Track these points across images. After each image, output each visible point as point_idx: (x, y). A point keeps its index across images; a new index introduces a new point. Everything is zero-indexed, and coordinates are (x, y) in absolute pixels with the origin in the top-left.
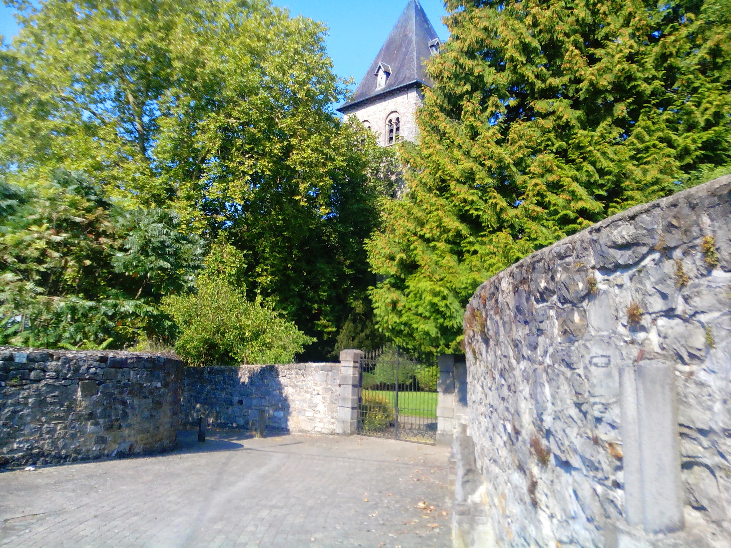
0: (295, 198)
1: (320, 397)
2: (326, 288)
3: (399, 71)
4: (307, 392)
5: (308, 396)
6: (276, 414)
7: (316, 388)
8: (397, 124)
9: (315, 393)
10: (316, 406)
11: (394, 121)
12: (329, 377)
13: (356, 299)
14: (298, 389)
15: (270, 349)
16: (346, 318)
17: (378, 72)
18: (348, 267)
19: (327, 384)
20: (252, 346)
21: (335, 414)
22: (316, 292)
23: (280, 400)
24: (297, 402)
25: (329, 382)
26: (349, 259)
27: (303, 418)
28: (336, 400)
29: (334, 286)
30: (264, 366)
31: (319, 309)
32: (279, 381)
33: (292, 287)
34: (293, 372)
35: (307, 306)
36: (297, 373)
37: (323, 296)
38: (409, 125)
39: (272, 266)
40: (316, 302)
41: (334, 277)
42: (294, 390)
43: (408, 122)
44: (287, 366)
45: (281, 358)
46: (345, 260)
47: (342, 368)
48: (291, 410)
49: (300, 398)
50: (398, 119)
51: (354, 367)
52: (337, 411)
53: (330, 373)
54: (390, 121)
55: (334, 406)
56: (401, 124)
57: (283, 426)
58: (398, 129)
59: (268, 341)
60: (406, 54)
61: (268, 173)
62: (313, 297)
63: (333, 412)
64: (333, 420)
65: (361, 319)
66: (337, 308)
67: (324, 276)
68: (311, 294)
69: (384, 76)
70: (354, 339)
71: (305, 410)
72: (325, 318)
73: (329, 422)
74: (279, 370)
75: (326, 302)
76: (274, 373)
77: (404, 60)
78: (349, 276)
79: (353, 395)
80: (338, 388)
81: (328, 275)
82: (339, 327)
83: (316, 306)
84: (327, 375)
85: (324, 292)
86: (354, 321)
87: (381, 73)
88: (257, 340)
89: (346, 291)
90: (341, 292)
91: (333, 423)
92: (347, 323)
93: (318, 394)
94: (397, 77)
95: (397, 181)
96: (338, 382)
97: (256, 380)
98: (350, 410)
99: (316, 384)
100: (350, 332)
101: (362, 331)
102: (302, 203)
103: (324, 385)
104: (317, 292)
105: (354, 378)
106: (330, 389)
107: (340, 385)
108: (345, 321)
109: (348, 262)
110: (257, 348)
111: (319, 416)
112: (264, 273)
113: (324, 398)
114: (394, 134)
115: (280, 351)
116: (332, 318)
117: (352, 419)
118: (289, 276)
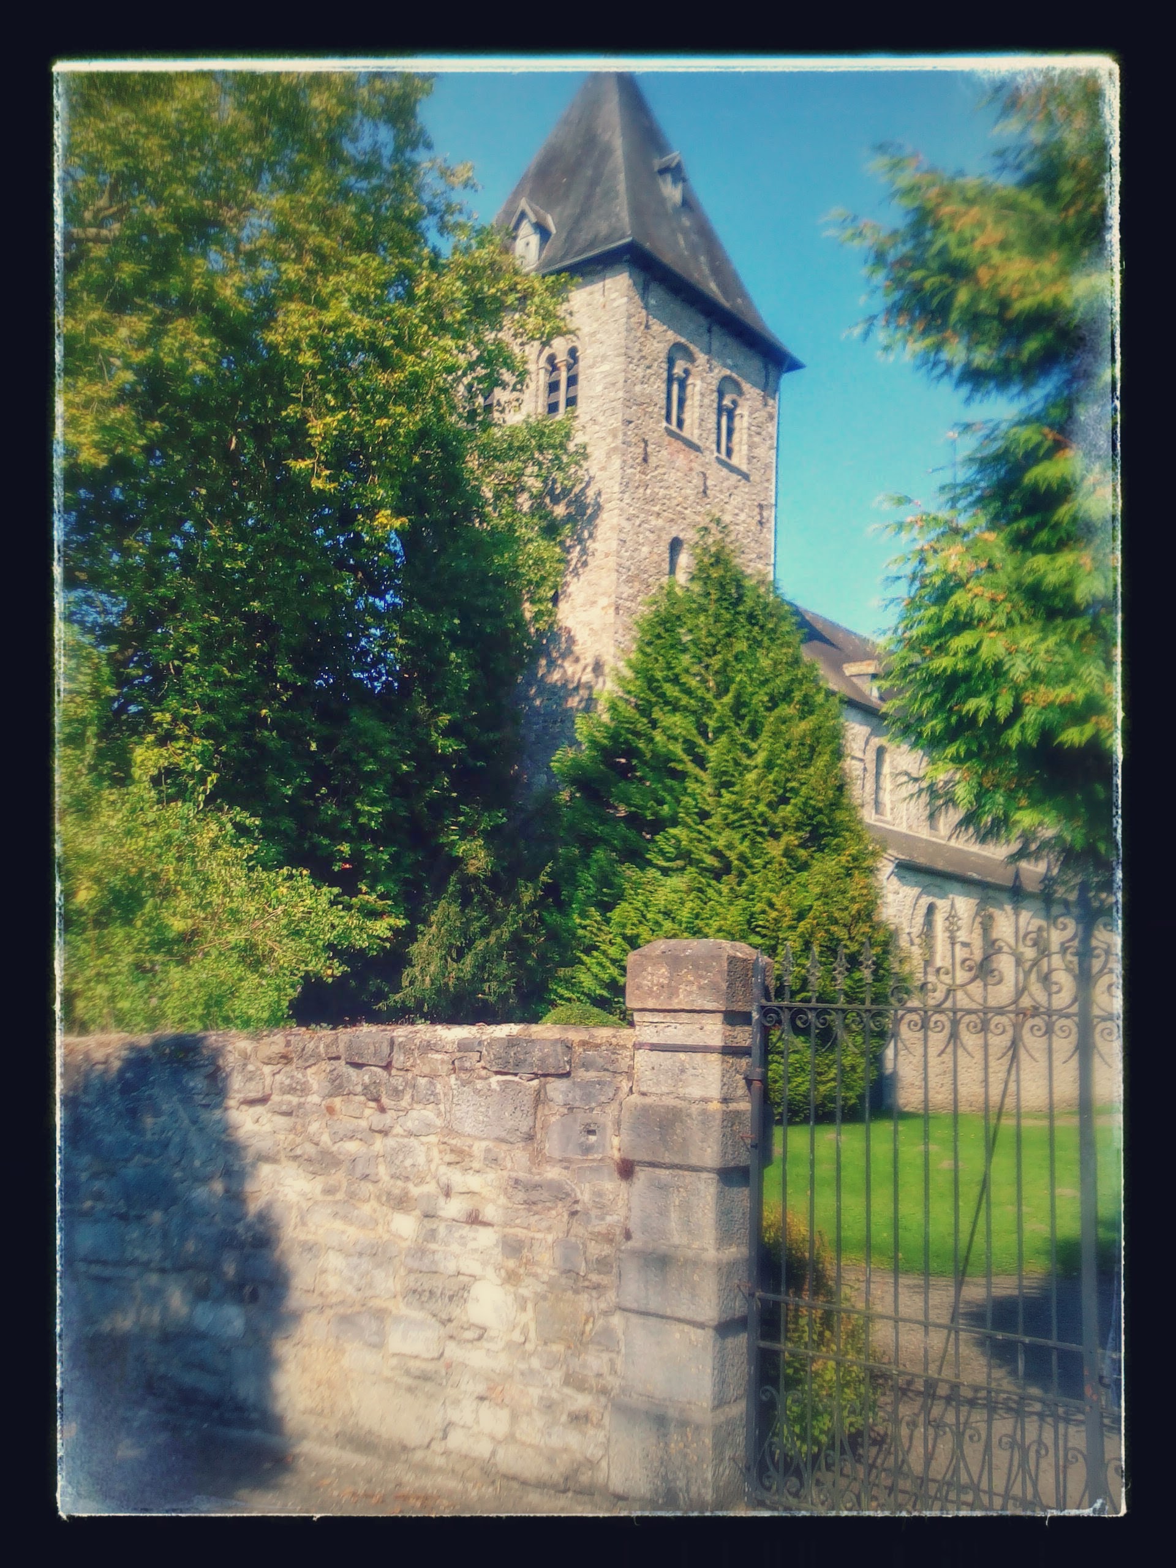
0: (292, 463)
1: (486, 1237)
2: (378, 791)
3: (574, 226)
4: (401, 1203)
5: (405, 1225)
6: (205, 1317)
7: (457, 1179)
8: (570, 368)
9: (453, 1208)
10: (459, 1294)
11: (562, 357)
12: (554, 1115)
13: (466, 832)
14: (339, 1176)
15: (183, 961)
16: (439, 890)
17: (517, 227)
18: (447, 732)
19: (538, 1158)
20: (104, 949)
21: (595, 1362)
22: (346, 804)
23: (227, 1241)
24: (334, 1261)
25: (552, 1146)
26: (448, 711)
27: (371, 1359)
28: (603, 1264)
29: (401, 788)
30: (144, 1039)
31: (357, 858)
32: (227, 1128)
33: (273, 781)
34: (315, 1078)
35: (316, 846)
36: (337, 1087)
37: (371, 816)
38: (606, 367)
39: (210, 706)
40: (346, 836)
41: (405, 759)
42: (313, 1186)
43: (604, 358)
44: (276, 1042)
45: (239, 1005)
46: (436, 713)
47: (643, 1058)
48: (296, 1298)
49: (353, 1233)
50: (573, 352)
51: (729, 1051)
52: (606, 1340)
53: (557, 1089)
54: (551, 359)
55: (585, 1303)
56: (582, 365)
57: (245, 1389)
58: (572, 381)
59: (178, 925)
60: (594, 183)
61: (200, 367)
62: (336, 820)
63: (578, 1343)
64: (582, 1401)
65: (481, 893)
66: (409, 858)
67: (373, 754)
68: (331, 810)
69: (535, 240)
70: (461, 954)
71: (380, 1315)
72: (372, 888)
73: (549, 1406)
74: (231, 1060)
75: (378, 838)
76: (197, 1082)
77: (589, 197)
78: (444, 760)
79: (725, 1237)
80: (611, 1185)
81: (385, 752)
82: (417, 916)
83: (346, 848)
84: (539, 1099)
85: (373, 802)
86: (465, 900)
87: (526, 228)
88: (128, 922)
89: (440, 808)
90: (421, 807)
91: (579, 1419)
92: (443, 903)
93: (474, 1219)
94: (570, 239)
95: (569, 518)
96: (615, 1145)
97: (98, 1116)
98: (703, 1338)
99: (460, 1158)
100: (450, 932)
101: (485, 932)
102: (317, 484)
103: (518, 1159)
104: (350, 805)
105: (731, 1118)
106: (560, 1193)
107: (626, 1170)
108: (438, 896)
109: (444, 719)
110: (128, 959)
111: (477, 1358)
112: (182, 730)
113: (513, 1247)
114: (562, 396)
115: (229, 970)
116: (395, 889)
117: (720, 1402)
118: (262, 747)
